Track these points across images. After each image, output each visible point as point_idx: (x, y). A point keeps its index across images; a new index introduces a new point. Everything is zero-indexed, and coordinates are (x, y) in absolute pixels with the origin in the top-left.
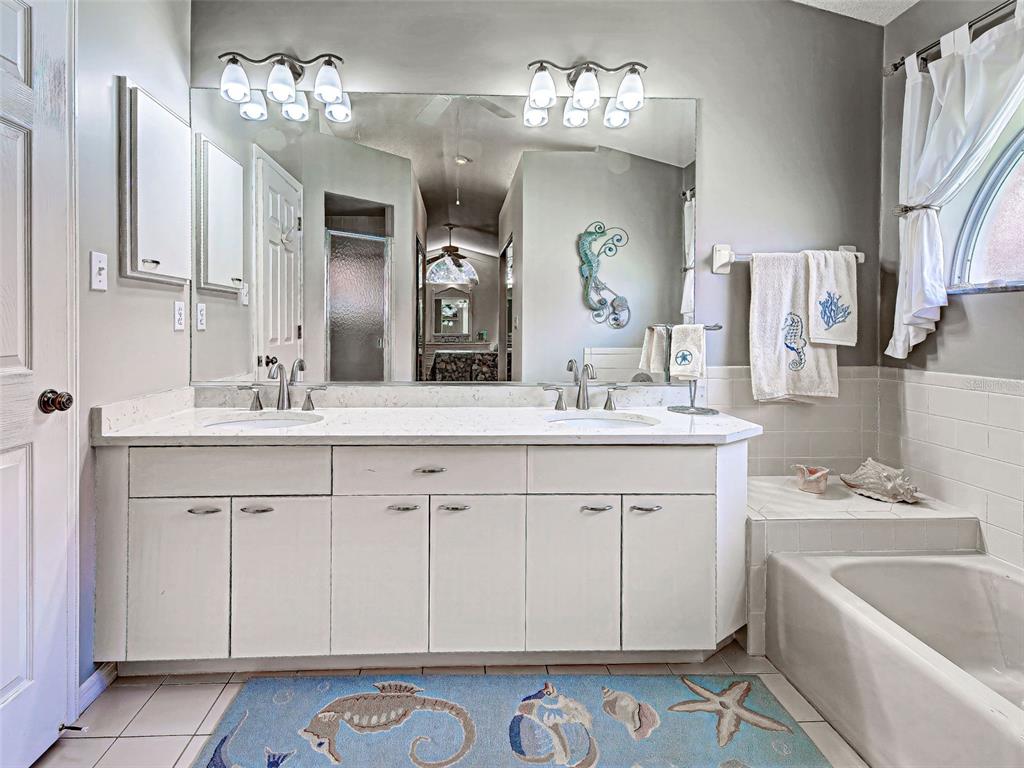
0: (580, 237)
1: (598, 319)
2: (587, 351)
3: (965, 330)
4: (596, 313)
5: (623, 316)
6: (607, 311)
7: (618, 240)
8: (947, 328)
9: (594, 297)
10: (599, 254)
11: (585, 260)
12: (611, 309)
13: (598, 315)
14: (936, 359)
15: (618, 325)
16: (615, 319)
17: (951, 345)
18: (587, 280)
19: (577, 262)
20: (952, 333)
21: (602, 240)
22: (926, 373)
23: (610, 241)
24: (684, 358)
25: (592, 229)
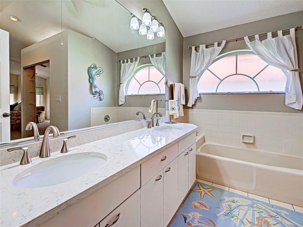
0: (89, 68)
1: (95, 98)
2: (91, 109)
3: (201, 101)
4: (94, 95)
5: (102, 97)
6: (98, 94)
7: (100, 72)
8: (197, 101)
9: (94, 90)
10: (95, 76)
11: (91, 77)
12: (99, 94)
13: (95, 96)
14: (195, 107)
15: (101, 100)
16: (100, 98)
17: (198, 104)
18: (91, 84)
19: (88, 77)
20: (199, 102)
21: (96, 70)
22: (194, 109)
23: (98, 72)
24: (173, 109)
25: (92, 66)
